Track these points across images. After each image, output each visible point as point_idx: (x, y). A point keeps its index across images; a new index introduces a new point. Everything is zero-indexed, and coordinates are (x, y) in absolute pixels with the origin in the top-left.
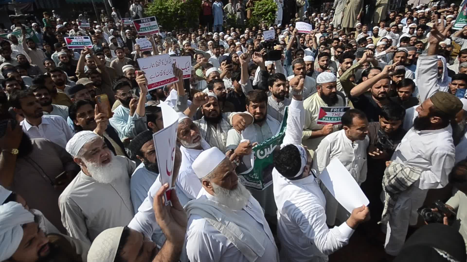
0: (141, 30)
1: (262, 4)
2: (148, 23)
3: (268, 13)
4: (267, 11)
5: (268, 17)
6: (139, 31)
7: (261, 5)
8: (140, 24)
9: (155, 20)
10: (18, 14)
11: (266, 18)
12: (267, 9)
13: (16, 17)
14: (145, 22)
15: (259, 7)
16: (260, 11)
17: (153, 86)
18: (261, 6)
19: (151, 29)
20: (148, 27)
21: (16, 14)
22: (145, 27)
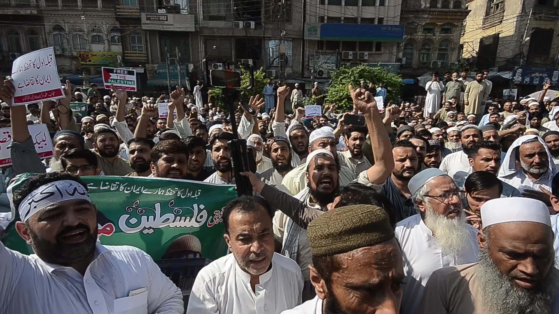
0: (109, 81)
1: (337, 91)
2: (123, 75)
3: (343, 100)
4: (342, 98)
5: (343, 103)
6: (107, 81)
7: (335, 92)
8: (111, 74)
9: (134, 75)
11: (340, 104)
12: (342, 96)
14: (119, 73)
15: (333, 93)
16: (334, 97)
19: (124, 84)
20: (121, 80)
22: (117, 78)
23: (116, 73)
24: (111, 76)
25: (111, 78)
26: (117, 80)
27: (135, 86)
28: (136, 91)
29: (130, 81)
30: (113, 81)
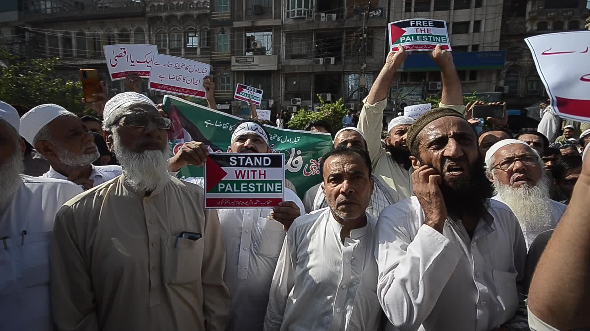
17: (159, 87)
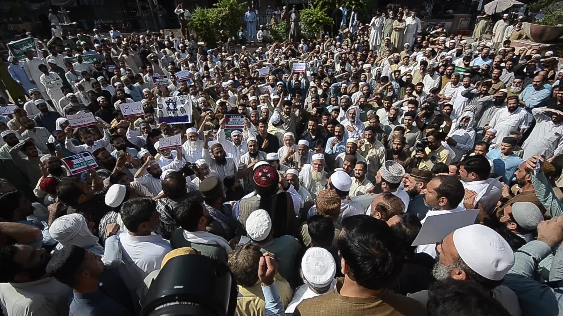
10: (67, 23)
13: (66, 26)
18: (307, 16)
21: (66, 22)
23: (76, 159)
24: (73, 162)
25: (74, 163)
26: (80, 164)
27: (95, 163)
28: (98, 166)
29: (90, 160)
30: (77, 166)
